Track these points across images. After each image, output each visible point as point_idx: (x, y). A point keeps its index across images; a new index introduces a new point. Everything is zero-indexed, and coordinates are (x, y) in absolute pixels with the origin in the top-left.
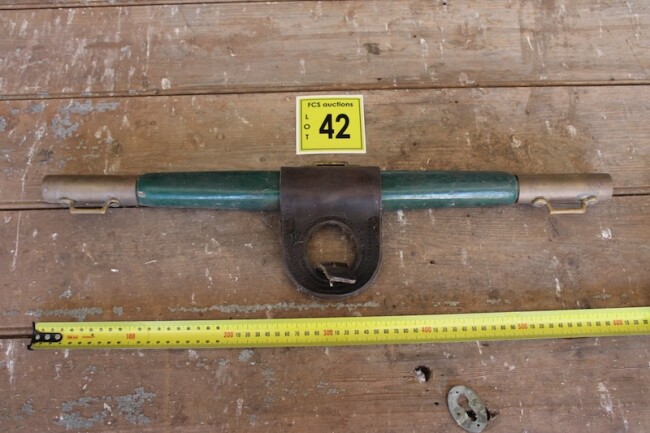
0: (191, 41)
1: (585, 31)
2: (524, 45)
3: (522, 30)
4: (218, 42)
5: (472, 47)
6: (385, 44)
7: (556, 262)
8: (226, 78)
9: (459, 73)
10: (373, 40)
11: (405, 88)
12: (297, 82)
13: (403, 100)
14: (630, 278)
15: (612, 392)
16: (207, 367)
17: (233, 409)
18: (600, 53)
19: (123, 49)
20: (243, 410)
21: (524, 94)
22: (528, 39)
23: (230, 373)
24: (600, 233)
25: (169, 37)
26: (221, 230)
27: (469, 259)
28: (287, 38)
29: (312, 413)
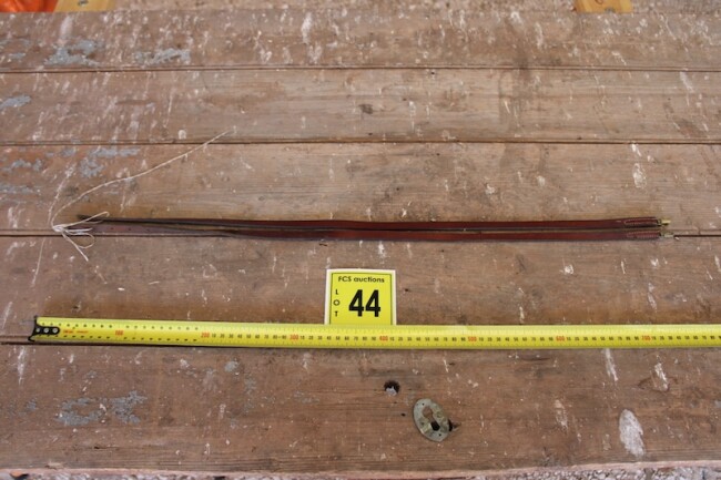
0: (207, 100)
1: (558, 99)
2: (502, 109)
3: (501, 96)
4: (231, 101)
5: (456, 109)
6: (378, 105)
7: (521, 292)
8: (235, 130)
9: (441, 130)
10: (367, 102)
11: (392, 142)
12: (298, 136)
13: (390, 151)
14: (589, 309)
15: (567, 409)
16: (195, 376)
17: (216, 412)
18: (569, 116)
19: (148, 106)
20: (225, 414)
21: (500, 149)
22: (506, 103)
23: (216, 382)
24: (563, 269)
25: (189, 96)
26: (219, 258)
27: (441, 289)
28: (292, 99)
29: (288, 418)
